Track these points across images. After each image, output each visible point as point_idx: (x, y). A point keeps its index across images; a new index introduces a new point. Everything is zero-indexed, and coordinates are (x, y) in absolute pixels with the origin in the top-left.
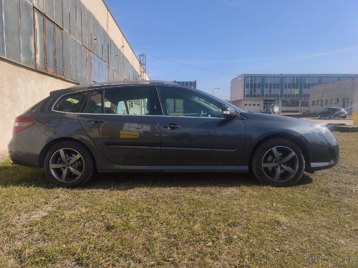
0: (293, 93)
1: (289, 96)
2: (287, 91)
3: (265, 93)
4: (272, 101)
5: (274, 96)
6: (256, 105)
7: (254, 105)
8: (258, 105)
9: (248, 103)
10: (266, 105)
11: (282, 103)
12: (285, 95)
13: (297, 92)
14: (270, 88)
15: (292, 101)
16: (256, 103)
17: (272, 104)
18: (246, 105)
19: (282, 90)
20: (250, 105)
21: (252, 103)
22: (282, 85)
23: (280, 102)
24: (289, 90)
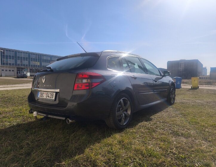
0: (36, 64)
1: (34, 66)
2: (33, 63)
3: (18, 63)
4: (23, 68)
5: (24, 65)
6: (11, 71)
7: (10, 70)
8: (13, 71)
9: (5, 69)
10: (19, 72)
11: (30, 70)
12: (32, 66)
13: (38, 64)
14: (21, 60)
15: (36, 69)
16: (11, 69)
17: (23, 71)
18: (3, 70)
19: (29, 62)
20: (6, 70)
21: (8, 69)
22: (29, 59)
23: (29, 70)
24: (34, 62)
